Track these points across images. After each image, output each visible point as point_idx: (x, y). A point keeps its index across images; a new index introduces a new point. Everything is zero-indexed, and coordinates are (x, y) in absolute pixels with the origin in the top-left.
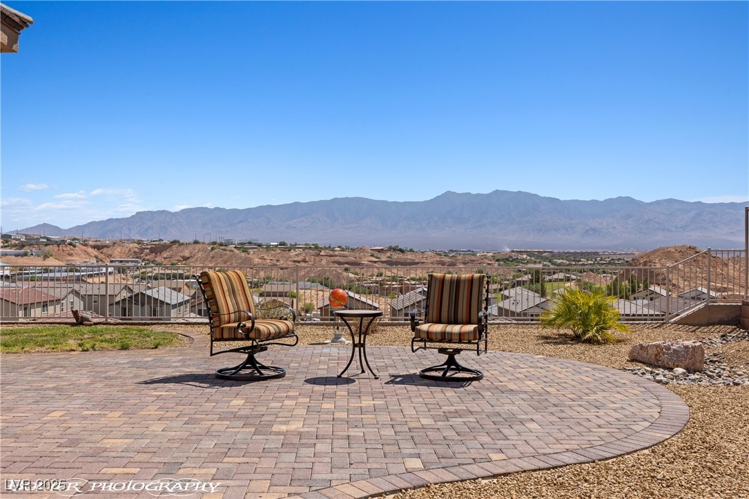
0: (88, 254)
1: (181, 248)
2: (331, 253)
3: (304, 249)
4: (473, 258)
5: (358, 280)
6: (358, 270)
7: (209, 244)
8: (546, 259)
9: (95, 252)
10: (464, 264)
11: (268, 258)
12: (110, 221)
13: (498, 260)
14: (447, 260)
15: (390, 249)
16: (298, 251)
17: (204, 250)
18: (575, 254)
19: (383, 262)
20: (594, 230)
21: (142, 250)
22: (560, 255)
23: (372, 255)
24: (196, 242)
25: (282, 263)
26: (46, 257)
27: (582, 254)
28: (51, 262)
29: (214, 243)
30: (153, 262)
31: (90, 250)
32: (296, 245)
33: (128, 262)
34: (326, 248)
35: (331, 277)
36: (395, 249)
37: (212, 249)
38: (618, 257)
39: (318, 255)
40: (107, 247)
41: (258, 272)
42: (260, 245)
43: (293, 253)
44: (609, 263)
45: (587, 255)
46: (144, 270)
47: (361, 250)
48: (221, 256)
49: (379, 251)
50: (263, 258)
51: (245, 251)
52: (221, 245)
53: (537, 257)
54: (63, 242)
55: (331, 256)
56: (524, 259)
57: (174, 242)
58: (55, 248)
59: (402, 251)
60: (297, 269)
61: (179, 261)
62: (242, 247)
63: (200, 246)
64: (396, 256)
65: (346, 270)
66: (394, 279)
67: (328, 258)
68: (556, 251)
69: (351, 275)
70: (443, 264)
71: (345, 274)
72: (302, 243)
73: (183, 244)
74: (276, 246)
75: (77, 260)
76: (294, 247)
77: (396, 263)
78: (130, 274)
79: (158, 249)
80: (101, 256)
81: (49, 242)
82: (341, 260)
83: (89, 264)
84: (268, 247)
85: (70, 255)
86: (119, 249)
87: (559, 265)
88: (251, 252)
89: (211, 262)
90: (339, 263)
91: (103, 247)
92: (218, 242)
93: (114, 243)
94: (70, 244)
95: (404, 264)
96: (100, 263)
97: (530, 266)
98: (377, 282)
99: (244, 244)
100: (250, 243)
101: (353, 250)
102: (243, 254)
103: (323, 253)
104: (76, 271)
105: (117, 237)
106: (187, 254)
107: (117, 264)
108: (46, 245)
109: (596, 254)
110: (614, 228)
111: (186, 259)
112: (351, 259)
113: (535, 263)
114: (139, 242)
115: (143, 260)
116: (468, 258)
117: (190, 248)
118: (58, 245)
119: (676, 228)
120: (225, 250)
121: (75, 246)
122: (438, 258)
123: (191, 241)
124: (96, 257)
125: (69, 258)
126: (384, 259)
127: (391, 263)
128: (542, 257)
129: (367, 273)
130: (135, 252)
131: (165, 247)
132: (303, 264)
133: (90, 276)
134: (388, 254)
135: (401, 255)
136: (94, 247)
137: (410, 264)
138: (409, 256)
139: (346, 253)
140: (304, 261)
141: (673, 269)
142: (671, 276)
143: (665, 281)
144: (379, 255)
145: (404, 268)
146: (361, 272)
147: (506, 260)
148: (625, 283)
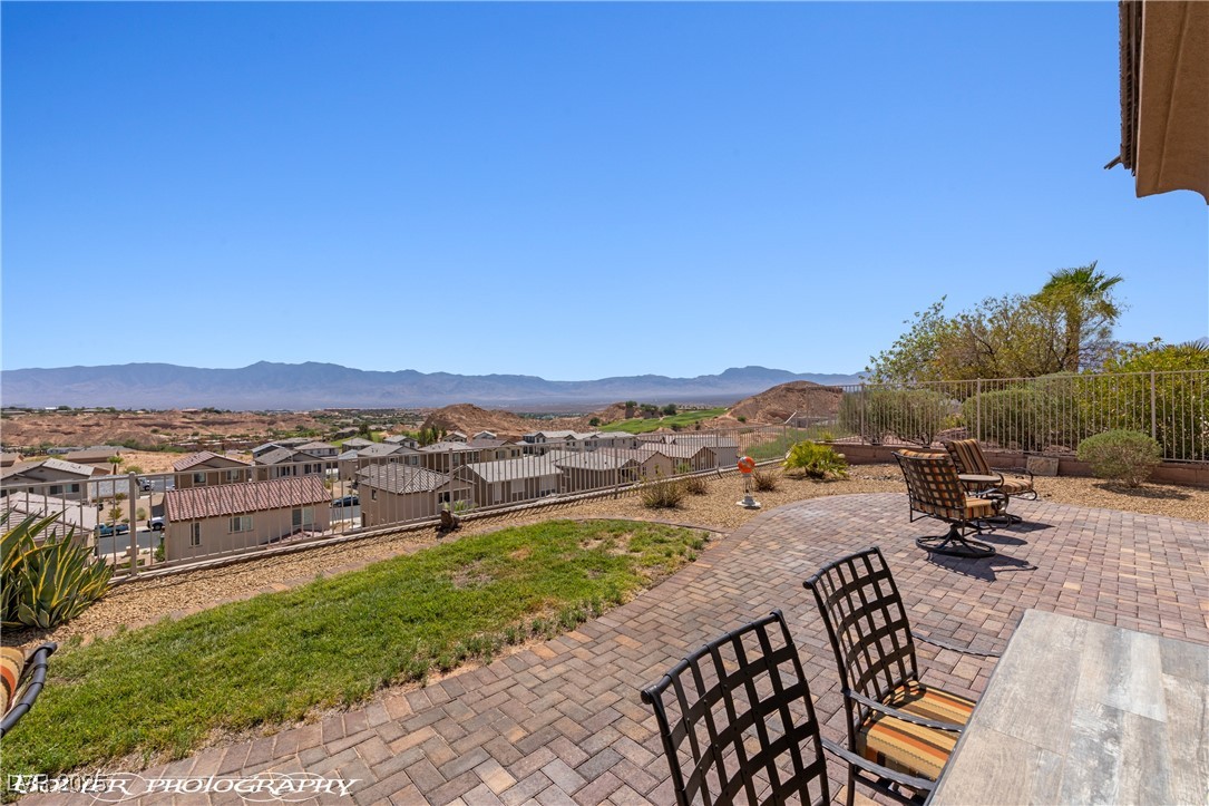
2: (133, 416)
3: (95, 413)
4: (291, 416)
5: (172, 441)
6: (169, 431)
8: (354, 415)
10: (283, 421)
11: (45, 424)
13: (314, 417)
14: (265, 418)
15: (205, 410)
16: (87, 415)
19: (197, 423)
20: (388, 393)
22: (366, 412)
23: (184, 417)
25: (65, 428)
32: (83, 408)
34: (124, 412)
35: (137, 439)
36: (211, 411)
39: (116, 418)
43: (79, 417)
44: (404, 416)
45: (387, 411)
47: (171, 412)
49: (192, 413)
55: (133, 419)
56: (337, 416)
59: (218, 412)
60: (88, 433)
64: (212, 417)
65: (155, 431)
66: (213, 437)
67: (131, 422)
69: (163, 436)
70: (263, 422)
71: (155, 435)
72: (92, 407)
76: (82, 411)
77: (213, 423)
82: (147, 422)
87: (367, 419)
90: (145, 426)
95: (222, 423)
97: (343, 420)
98: (194, 441)
101: (160, 412)
103: (121, 416)
110: (404, 391)
112: (160, 421)
113: (347, 418)
116: (286, 417)
122: (257, 417)
126: (199, 420)
127: (206, 423)
128: (351, 414)
129: (181, 433)
132: (96, 428)
134: (203, 415)
135: (217, 416)
137: (228, 423)
138: (227, 417)
139: (152, 416)
140: (98, 425)
141: (460, 420)
142: (459, 424)
143: (456, 428)
144: (192, 416)
145: (223, 428)
146: (173, 432)
147: (322, 417)
148: (429, 430)
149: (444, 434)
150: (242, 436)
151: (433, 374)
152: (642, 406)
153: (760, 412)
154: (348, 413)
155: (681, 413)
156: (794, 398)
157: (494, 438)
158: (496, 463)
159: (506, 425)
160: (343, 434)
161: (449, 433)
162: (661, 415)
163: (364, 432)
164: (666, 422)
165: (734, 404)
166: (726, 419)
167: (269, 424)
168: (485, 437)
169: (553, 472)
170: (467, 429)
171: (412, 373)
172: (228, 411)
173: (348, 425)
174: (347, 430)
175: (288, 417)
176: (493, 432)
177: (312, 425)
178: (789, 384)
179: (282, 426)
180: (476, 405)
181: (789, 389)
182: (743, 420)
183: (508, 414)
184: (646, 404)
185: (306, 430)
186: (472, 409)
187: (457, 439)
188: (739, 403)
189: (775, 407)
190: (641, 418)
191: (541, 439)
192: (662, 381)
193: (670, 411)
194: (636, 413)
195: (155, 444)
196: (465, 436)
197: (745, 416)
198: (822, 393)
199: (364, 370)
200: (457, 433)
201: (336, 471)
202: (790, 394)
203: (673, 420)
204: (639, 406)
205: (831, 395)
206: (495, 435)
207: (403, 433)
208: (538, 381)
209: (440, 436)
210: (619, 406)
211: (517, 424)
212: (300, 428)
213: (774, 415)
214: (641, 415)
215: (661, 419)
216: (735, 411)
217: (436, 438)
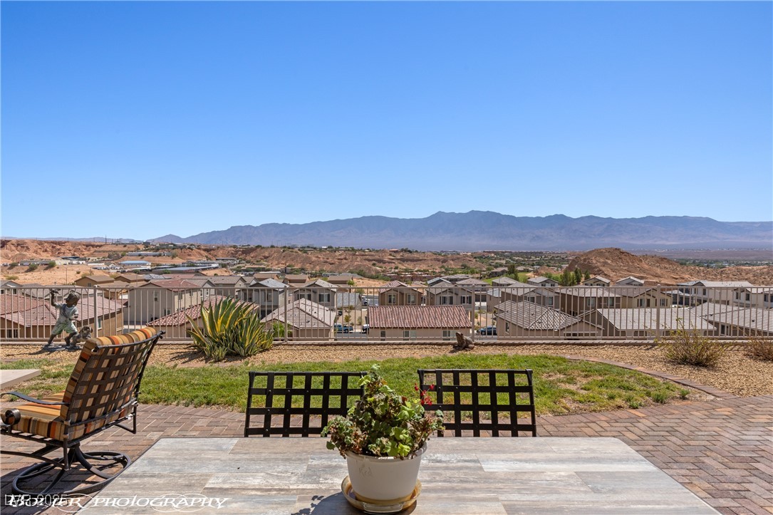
0: (201, 255)
1: (263, 251)
2: (363, 253)
3: (345, 251)
4: (458, 256)
5: (383, 272)
6: (381, 264)
7: (281, 248)
8: (507, 257)
9: (205, 254)
10: (453, 260)
11: (322, 257)
12: (214, 232)
13: (475, 258)
14: (440, 257)
15: (402, 250)
16: (341, 252)
17: (278, 252)
18: (526, 253)
19: (398, 259)
20: (537, 237)
21: (237, 252)
22: (517, 254)
23: (391, 255)
24: (272, 247)
25: (330, 260)
26: (173, 257)
27: (531, 253)
28: (178, 261)
29: (285, 247)
30: (244, 260)
31: (202, 252)
33: (227, 260)
34: (359, 250)
35: (364, 270)
36: (406, 251)
37: (284, 251)
38: (557, 255)
39: (354, 255)
40: (213, 250)
41: (314, 267)
42: (315, 248)
43: (337, 253)
44: (551, 259)
45: (535, 254)
46: (238, 265)
47: (383, 251)
48: (290, 256)
49: (395, 252)
50: (317, 257)
51: (305, 252)
52: (289, 248)
53: (501, 255)
54: (185, 247)
55: (363, 255)
56: (493, 257)
57: (258, 247)
58: (179, 251)
59: (410, 252)
60: (341, 264)
61: (262, 259)
62: (303, 249)
63: (275, 249)
64: (407, 255)
65: (374, 265)
66: (406, 270)
67: (362, 257)
68: (513, 251)
69: (378, 268)
70: (439, 261)
71: (374, 268)
72: (343, 246)
73: (264, 248)
74: (326, 249)
75: (194, 259)
76: (338, 249)
77: (407, 260)
78: (229, 268)
79: (247, 251)
80: (210, 256)
81: (175, 247)
82: (370, 258)
83: (202, 261)
84: (321, 250)
85: (189, 255)
86: (221, 252)
87: (517, 261)
88: (309, 253)
89: (283, 259)
90: (369, 260)
91: (211, 250)
92: (287, 246)
93: (218, 247)
94: (189, 248)
95: (412, 260)
96: (209, 261)
97: (497, 261)
98: (395, 273)
99: (304, 247)
100: (308, 247)
101: (377, 251)
102: (304, 255)
103: (357, 253)
104: (193, 266)
105: (220, 243)
106: (267, 254)
107: (220, 261)
108: (173, 249)
109: (541, 253)
110: (552, 235)
111: (266, 257)
112: (377, 257)
113: (500, 259)
114: (235, 247)
115: (238, 259)
116: (455, 257)
117: (269, 250)
118: (181, 249)
119: (594, 235)
120: (292, 252)
121: (192, 250)
122: (435, 257)
123: (269, 245)
124: (207, 257)
125: (189, 257)
126: (399, 257)
127: (403, 260)
128: (504, 256)
129: (388, 266)
130: (232, 253)
131: (252, 250)
132: (345, 261)
133: (203, 269)
134: (401, 254)
135: (410, 255)
136: (205, 250)
137: (416, 261)
138: (416, 255)
139: (373, 253)
140: (345, 259)
141: (605, 264)
142: (603, 269)
143: (600, 272)
144: (395, 254)
145: (413, 264)
146: (384, 266)
147: (481, 258)
148: (572, 273)
149: (587, 278)
150: (424, 271)
151: (582, 218)
154: (502, 255)
157: (641, 285)
158: (636, 310)
159: (659, 271)
160: (496, 273)
161: (592, 276)
163: (512, 272)
167: (442, 262)
168: (630, 283)
169: (705, 327)
170: (612, 274)
171: (560, 219)
172: (416, 251)
173: (501, 265)
174: (500, 269)
175: (456, 257)
176: (641, 278)
177: (473, 264)
179: (452, 265)
180: (623, 249)
183: (663, 259)
185: (468, 268)
186: (619, 254)
187: (598, 283)
191: (701, 290)
195: (373, 273)
196: (607, 281)
199: (516, 216)
200: (599, 277)
201: (484, 304)
206: (642, 282)
207: (546, 275)
208: (709, 222)
209: (583, 279)
211: (674, 271)
212: (464, 267)
217: (579, 282)
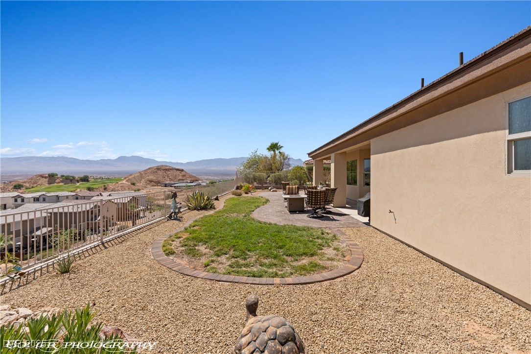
152: (63, 176)
153: (143, 180)
155: (93, 180)
156: (161, 173)
162: (78, 181)
164: (82, 186)
165: (128, 175)
166: (123, 183)
178: (158, 166)
181: (158, 169)
182: (134, 184)
184: (65, 175)
188: (131, 175)
189: (151, 177)
190: (61, 184)
192: (74, 161)
193: (85, 179)
194: (58, 181)
197: (135, 182)
198: (175, 171)
202: (159, 171)
203: (87, 185)
204: (59, 176)
205: (178, 172)
210: (42, 176)
213: (151, 181)
214: (62, 182)
215: (78, 184)
216: (129, 179)
